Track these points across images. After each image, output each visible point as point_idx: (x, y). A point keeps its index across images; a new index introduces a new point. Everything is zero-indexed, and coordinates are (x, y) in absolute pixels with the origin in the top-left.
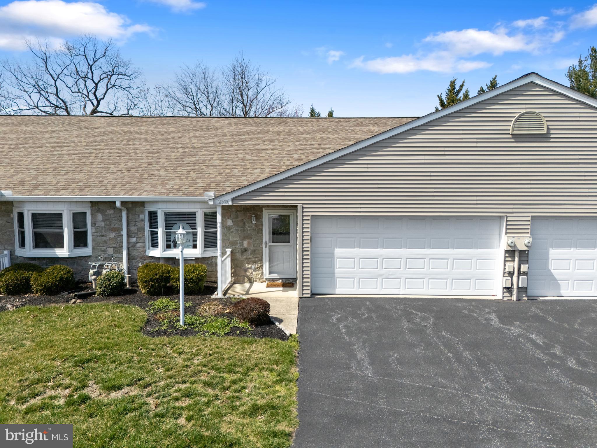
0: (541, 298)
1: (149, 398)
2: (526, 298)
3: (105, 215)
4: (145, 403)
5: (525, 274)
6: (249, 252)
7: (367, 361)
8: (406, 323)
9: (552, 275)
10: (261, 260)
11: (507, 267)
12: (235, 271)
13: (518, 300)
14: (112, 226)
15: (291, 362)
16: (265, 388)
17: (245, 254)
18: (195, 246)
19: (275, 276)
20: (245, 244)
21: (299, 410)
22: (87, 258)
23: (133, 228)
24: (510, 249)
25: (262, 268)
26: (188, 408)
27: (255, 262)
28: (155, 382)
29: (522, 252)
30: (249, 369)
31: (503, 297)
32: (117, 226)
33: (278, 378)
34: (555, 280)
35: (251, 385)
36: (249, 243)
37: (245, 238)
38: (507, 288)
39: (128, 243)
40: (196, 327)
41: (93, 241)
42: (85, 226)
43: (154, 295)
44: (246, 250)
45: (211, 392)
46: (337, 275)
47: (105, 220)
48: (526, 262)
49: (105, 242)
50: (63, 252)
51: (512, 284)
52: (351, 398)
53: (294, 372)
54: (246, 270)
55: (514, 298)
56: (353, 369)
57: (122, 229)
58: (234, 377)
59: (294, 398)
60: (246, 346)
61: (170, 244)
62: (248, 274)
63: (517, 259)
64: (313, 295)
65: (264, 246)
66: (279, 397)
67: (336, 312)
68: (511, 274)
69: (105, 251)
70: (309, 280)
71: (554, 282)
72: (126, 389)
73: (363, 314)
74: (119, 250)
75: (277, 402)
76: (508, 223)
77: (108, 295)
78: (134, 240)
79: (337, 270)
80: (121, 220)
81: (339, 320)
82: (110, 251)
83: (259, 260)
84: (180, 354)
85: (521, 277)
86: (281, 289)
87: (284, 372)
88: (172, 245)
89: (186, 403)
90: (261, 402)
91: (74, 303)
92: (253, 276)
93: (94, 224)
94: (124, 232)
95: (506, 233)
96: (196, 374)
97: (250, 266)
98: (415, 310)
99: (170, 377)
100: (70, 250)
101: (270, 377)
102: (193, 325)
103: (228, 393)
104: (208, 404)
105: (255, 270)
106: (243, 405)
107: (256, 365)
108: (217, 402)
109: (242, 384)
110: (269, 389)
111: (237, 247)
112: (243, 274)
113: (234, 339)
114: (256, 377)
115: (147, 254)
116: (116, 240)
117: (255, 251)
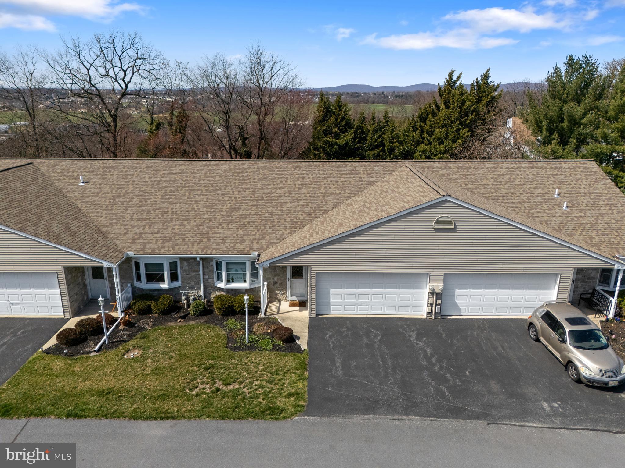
0: (449, 317)
1: (245, 389)
2: (440, 318)
3: (189, 262)
4: (244, 392)
5: (439, 305)
6: (278, 284)
7: (340, 367)
8: (366, 339)
9: (457, 304)
10: (286, 289)
11: (429, 301)
12: (270, 295)
13: (435, 318)
14: (193, 269)
15: (304, 368)
16: (293, 384)
17: (276, 285)
18: (245, 281)
19: (294, 298)
20: (276, 279)
21: (308, 395)
22: (178, 288)
23: (206, 271)
24: (431, 291)
25: (286, 293)
26: (262, 394)
27: (282, 290)
28: (245, 381)
29: (437, 294)
30: (285, 373)
31: (427, 317)
32: (196, 269)
33: (299, 378)
34: (458, 306)
35: (287, 382)
36: (278, 279)
37: (275, 276)
38: (429, 313)
39: (204, 279)
40: (255, 344)
41: (182, 277)
42: (177, 269)
43: (225, 316)
44: (276, 283)
45: (270, 385)
46: (331, 304)
47: (188, 265)
48: (440, 299)
49: (189, 278)
50: (164, 285)
51: (432, 310)
52: (330, 389)
53: (306, 373)
54: (276, 294)
55: (433, 317)
56: (333, 373)
57: (199, 271)
58: (279, 377)
59: (306, 389)
60: (283, 358)
61: (230, 280)
62: (278, 296)
63: (435, 297)
64: (317, 315)
65: (287, 280)
66: (300, 388)
67: (329, 331)
68: (432, 305)
69: (189, 283)
70: (315, 306)
71: (457, 308)
72: (233, 385)
73: (344, 332)
74: (198, 283)
75: (299, 391)
76: (431, 277)
77: (198, 316)
78: (207, 277)
79: (331, 301)
80: (199, 265)
81: (330, 337)
82: (193, 283)
83: (284, 289)
84: (251, 363)
85: (437, 307)
86: (298, 308)
87: (302, 374)
88: (231, 280)
89: (260, 391)
90: (292, 391)
91: (180, 322)
92: (281, 298)
93: (182, 268)
94: (201, 272)
95: (429, 282)
96: (262, 375)
97: (278, 292)
98: (373, 329)
99: (251, 378)
100: (169, 285)
101: (295, 377)
102: (253, 342)
103: (277, 386)
104: (270, 392)
105: (282, 294)
106: (285, 392)
107: (288, 371)
108: (274, 391)
109: (283, 382)
110: (295, 384)
111: (271, 280)
112: (275, 297)
113: (276, 353)
114: (289, 377)
115: (215, 285)
116: (196, 277)
117: (281, 283)
